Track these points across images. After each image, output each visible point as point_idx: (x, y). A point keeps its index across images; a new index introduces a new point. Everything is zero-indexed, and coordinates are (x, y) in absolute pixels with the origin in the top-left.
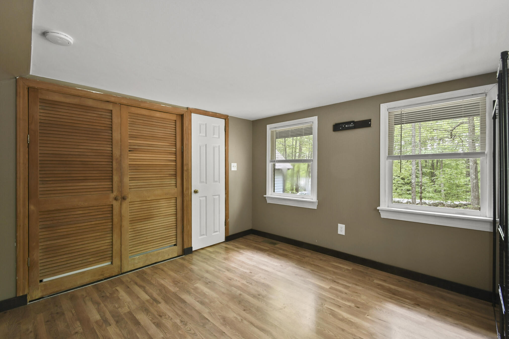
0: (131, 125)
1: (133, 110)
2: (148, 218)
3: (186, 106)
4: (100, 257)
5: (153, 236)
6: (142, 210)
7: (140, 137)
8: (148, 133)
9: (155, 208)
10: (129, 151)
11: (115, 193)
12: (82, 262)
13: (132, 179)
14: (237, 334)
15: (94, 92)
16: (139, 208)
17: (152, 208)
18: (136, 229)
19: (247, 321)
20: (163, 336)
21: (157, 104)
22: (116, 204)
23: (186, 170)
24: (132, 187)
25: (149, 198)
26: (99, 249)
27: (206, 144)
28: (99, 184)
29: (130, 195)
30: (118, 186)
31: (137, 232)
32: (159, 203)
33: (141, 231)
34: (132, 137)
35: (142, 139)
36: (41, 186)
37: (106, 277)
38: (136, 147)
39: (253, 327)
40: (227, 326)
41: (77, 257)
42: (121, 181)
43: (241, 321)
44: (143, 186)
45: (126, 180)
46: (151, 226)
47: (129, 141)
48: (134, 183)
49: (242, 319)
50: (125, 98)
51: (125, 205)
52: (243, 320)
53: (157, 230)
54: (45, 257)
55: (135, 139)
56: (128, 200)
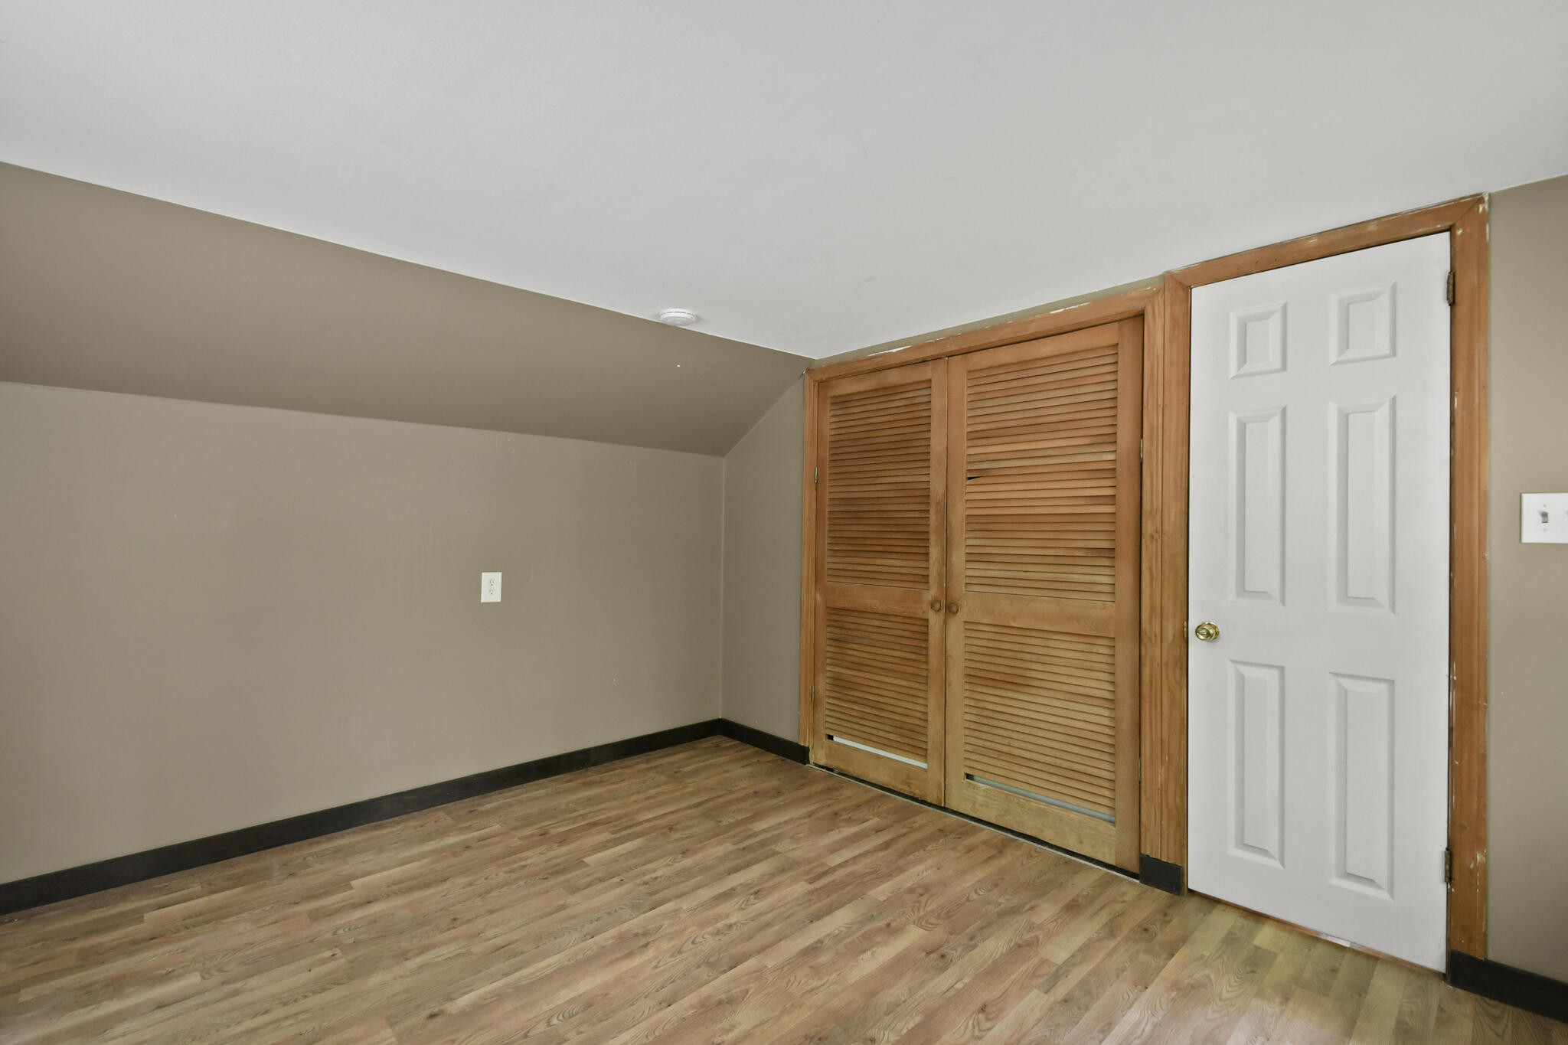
0: (975, 405)
1: (980, 360)
2: (1015, 682)
3: (1159, 271)
4: (906, 740)
5: (1030, 747)
6: (998, 653)
7: (996, 433)
8: (1019, 415)
9: (1035, 658)
10: (970, 478)
11: (932, 593)
12: (879, 734)
13: (973, 558)
15: (894, 351)
16: (991, 644)
17: (1027, 657)
18: (982, 705)
21: (1038, 316)
22: (935, 620)
23: (1152, 537)
24: (974, 581)
25: (1014, 621)
26: (905, 719)
27: (1284, 409)
28: (903, 563)
29: (965, 603)
30: (939, 575)
31: (985, 713)
32: (1051, 644)
33: (995, 715)
34: (975, 437)
35: (997, 440)
36: (830, 560)
37: (914, 794)
38: (984, 466)
41: (871, 717)
42: (946, 562)
44: (1002, 582)
45: (958, 557)
46: (1022, 713)
47: (971, 451)
48: (978, 570)
50: (953, 337)
51: (956, 626)
53: (1040, 733)
54: (833, 694)
55: (984, 442)
56: (962, 616)
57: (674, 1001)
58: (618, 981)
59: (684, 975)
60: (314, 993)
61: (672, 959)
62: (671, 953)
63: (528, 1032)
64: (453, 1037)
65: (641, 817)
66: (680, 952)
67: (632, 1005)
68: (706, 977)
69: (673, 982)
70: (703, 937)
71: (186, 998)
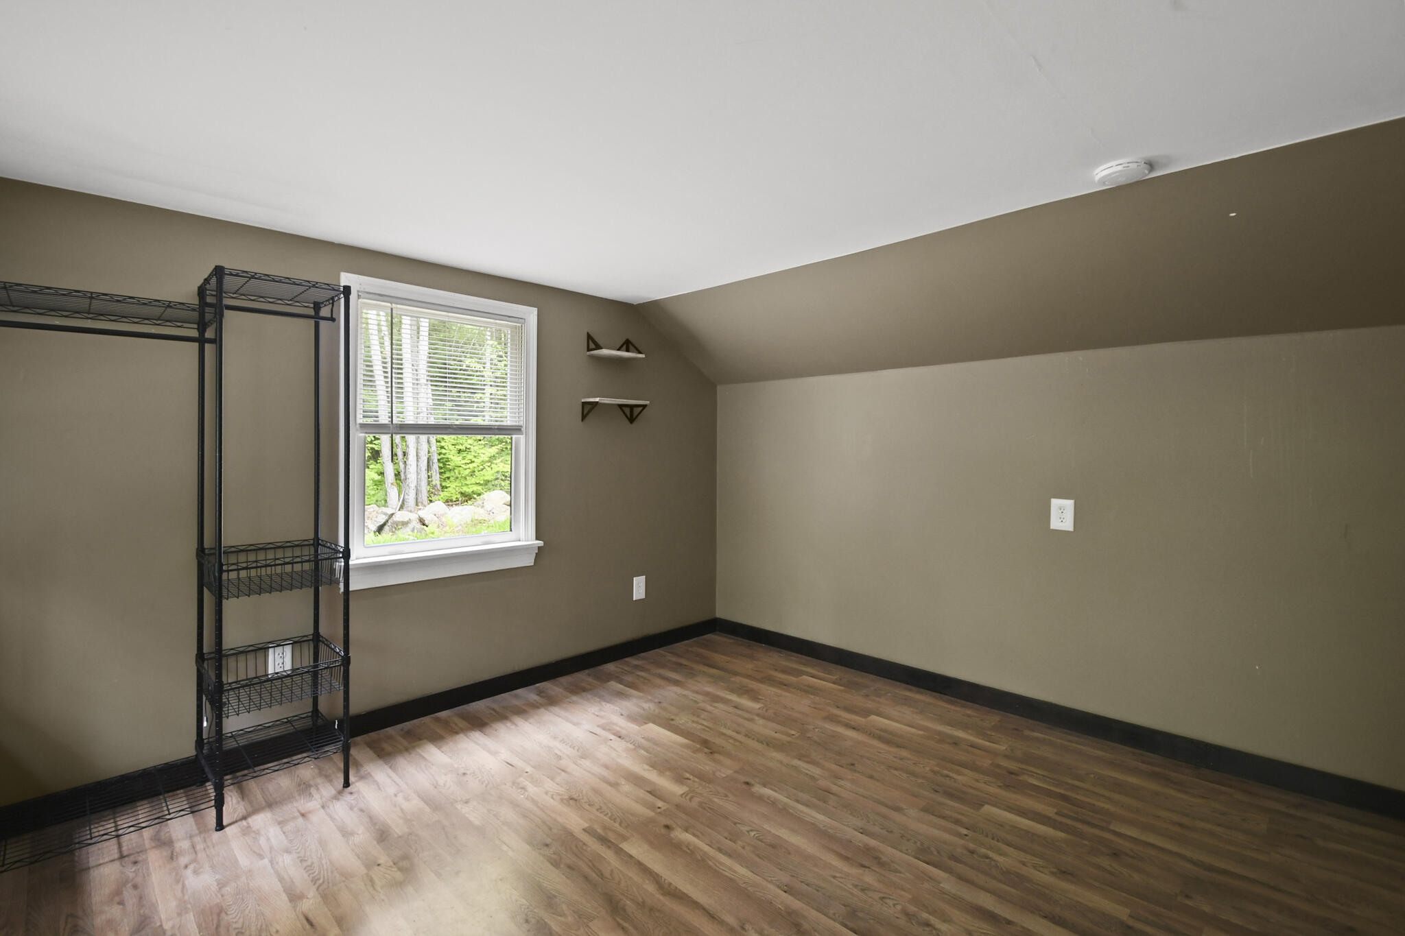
14: (749, 889)
19: (728, 924)
20: (941, 885)
39: (707, 907)
40: (782, 909)
43: (744, 924)
49: (743, 929)
52: (739, 929)
57: (791, 894)
58: (807, 857)
59: (830, 897)
60: (758, 741)
61: (851, 887)
62: (856, 883)
63: (739, 823)
64: (729, 794)
65: (1116, 827)
66: (863, 890)
67: (781, 870)
68: (832, 912)
69: (818, 891)
70: (894, 905)
71: (742, 710)
